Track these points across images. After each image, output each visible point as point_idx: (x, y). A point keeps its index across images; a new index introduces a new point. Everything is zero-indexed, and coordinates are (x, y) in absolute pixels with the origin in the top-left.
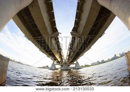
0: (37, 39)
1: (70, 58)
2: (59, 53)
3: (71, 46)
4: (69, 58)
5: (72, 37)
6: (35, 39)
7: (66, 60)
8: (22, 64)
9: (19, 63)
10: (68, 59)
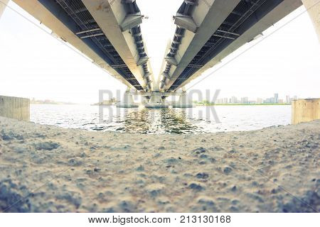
0: (85, 34)
1: (168, 80)
2: (140, 67)
3: (172, 51)
4: (165, 79)
5: (178, 29)
6: (79, 36)
7: (158, 83)
8: (53, 103)
9: (46, 102)
10: (164, 81)
